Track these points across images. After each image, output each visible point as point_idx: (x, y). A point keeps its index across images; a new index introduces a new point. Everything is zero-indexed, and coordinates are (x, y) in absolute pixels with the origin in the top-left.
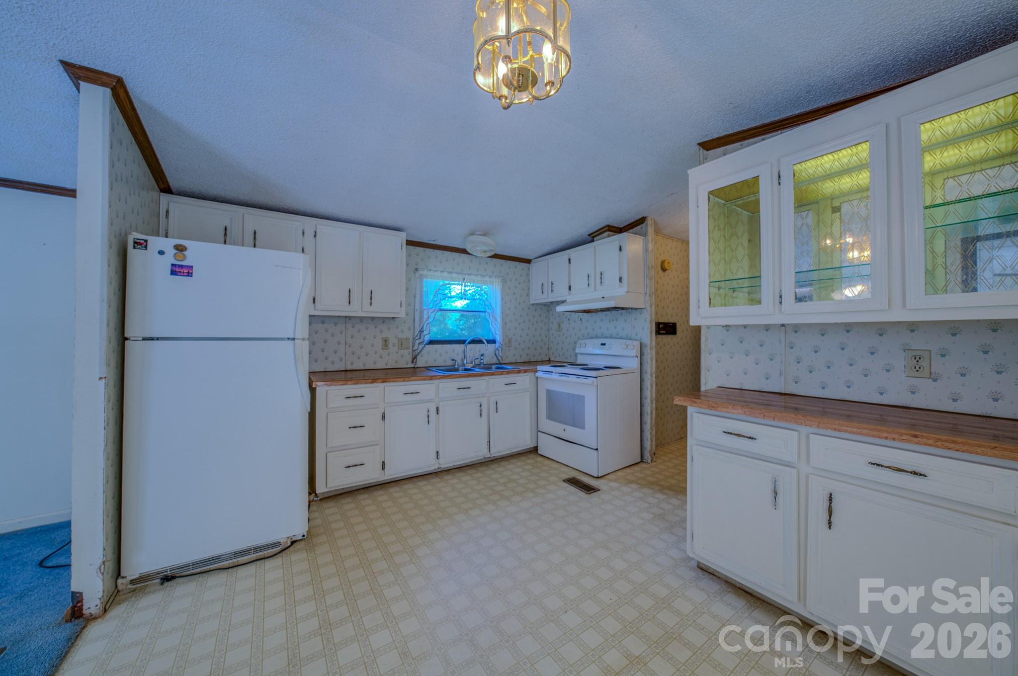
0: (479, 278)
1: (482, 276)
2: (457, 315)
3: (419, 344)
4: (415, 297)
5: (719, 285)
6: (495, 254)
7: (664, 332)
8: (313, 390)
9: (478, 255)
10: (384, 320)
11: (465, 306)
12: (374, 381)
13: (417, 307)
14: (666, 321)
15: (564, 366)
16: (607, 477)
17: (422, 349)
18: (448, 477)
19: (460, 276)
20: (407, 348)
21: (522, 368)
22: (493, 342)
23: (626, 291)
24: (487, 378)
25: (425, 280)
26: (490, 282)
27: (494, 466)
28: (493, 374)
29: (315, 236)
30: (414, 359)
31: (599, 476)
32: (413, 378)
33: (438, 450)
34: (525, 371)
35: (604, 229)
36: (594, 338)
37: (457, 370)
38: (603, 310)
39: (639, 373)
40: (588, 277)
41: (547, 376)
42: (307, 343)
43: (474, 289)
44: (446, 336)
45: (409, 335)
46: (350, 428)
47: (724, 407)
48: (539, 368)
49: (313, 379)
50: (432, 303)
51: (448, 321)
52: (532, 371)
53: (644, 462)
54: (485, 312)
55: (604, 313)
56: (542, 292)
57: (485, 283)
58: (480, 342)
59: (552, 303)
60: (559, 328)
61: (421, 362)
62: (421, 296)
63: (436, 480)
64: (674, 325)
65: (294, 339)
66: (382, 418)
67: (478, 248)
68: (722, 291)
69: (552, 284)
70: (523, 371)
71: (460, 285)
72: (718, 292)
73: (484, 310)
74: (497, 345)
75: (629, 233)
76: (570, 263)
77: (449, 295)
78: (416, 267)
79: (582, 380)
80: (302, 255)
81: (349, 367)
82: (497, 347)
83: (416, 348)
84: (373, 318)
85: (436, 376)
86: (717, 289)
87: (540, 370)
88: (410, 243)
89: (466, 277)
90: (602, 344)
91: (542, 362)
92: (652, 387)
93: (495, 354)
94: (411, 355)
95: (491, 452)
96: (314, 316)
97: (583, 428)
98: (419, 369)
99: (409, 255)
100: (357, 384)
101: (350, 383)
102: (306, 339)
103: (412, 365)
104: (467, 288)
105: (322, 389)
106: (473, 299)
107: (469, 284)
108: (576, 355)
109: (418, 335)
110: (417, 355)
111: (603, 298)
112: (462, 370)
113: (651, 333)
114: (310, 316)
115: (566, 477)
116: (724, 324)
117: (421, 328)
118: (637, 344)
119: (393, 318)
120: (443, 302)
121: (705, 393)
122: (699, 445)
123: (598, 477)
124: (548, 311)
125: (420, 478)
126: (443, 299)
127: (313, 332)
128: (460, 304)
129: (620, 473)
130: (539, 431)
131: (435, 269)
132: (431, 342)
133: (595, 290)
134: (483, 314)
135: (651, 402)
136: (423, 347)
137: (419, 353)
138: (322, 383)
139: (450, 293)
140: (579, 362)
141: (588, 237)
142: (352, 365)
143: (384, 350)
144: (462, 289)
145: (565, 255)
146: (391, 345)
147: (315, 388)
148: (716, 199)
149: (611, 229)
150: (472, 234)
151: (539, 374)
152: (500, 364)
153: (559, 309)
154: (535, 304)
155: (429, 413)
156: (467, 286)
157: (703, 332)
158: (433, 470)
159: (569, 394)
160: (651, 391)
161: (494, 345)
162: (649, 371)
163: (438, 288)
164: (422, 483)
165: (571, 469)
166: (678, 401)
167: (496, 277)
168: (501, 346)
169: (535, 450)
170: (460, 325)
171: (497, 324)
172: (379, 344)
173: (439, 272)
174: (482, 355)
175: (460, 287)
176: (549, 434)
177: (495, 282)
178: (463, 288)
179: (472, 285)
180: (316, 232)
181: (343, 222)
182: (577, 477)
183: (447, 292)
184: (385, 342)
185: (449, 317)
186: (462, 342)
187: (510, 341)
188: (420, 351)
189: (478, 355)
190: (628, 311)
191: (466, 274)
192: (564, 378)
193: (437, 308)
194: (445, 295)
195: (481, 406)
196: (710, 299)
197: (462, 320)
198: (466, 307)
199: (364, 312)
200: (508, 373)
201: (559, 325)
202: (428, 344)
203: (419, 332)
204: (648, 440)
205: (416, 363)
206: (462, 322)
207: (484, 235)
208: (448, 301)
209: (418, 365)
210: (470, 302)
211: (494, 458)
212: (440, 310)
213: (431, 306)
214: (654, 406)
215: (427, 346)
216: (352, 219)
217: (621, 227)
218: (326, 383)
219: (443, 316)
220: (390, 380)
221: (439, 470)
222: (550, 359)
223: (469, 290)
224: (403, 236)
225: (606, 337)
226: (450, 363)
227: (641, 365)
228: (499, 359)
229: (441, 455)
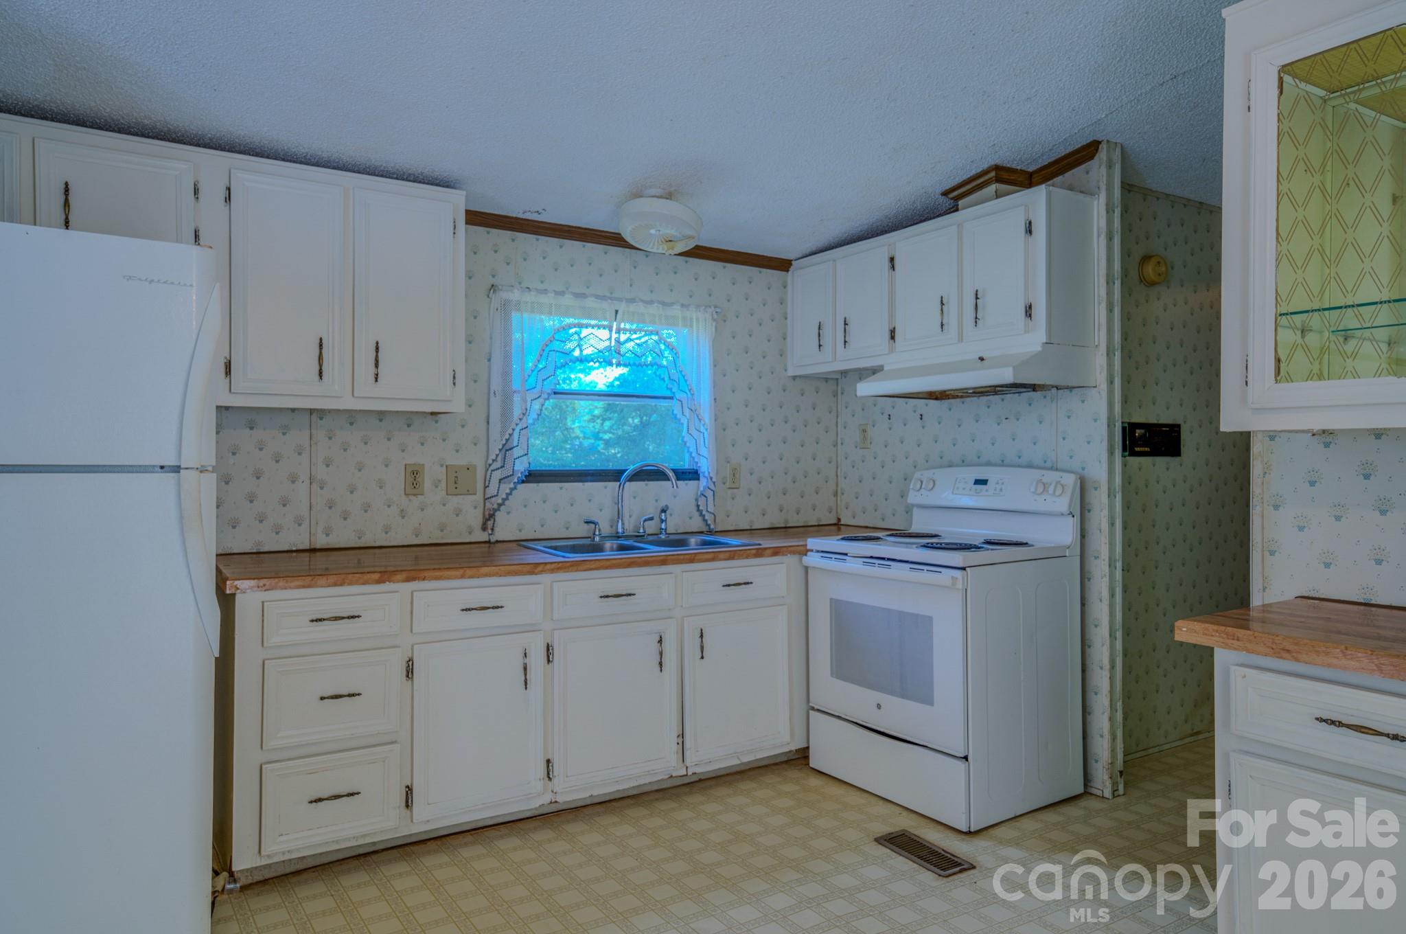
0: (654, 309)
1: (664, 304)
2: (598, 406)
3: (500, 480)
4: (489, 360)
5: (1303, 322)
6: (697, 247)
7: (1147, 449)
8: (226, 602)
9: (654, 250)
10: (410, 419)
11: (617, 383)
12: (385, 576)
13: (496, 384)
14: (1153, 420)
15: (878, 539)
16: (994, 832)
17: (508, 495)
18: (575, 827)
19: (605, 305)
20: (469, 493)
21: (767, 543)
22: (693, 475)
23: (1045, 341)
24: (677, 569)
25: (515, 317)
26: (684, 318)
27: (696, 798)
28: (692, 560)
29: (228, 199)
30: (488, 519)
31: (972, 830)
32: (485, 570)
33: (550, 757)
34: (776, 552)
35: (986, 178)
36: (958, 466)
37: (598, 548)
38: (980, 392)
39: (1078, 558)
40: (942, 304)
41: (832, 564)
42: (210, 480)
43: (639, 338)
44: (567, 460)
45: (475, 457)
46: (322, 698)
47: (1317, 652)
48: (812, 543)
49: (226, 572)
50: (535, 372)
51: (573, 422)
52: (794, 553)
53: (1091, 794)
54: (671, 398)
55: (984, 399)
56: (820, 346)
57: (671, 322)
58: (655, 475)
59: (844, 373)
60: (865, 438)
61: (505, 529)
62: (507, 357)
63: (542, 835)
64: (1175, 429)
65: (177, 469)
66: (405, 673)
67: (653, 231)
68: (1311, 338)
69: (846, 324)
70: (768, 552)
71: (604, 327)
72: (1300, 341)
73: (668, 394)
74: (703, 482)
75: (1053, 185)
76: (893, 267)
77: (577, 353)
78: (493, 281)
79: (925, 576)
80: (195, 249)
81: (321, 541)
82: (702, 489)
83: (492, 490)
84: (381, 415)
85: (546, 564)
86: (1299, 333)
87: (814, 548)
88: (475, 218)
89: (622, 307)
90: (978, 482)
91: (820, 529)
92: (1112, 595)
93: (698, 506)
94: (480, 509)
95: (688, 762)
96: (227, 408)
97: (928, 700)
98: (499, 545)
99: (473, 251)
100: (341, 585)
101: (322, 581)
102: (210, 469)
103: (484, 537)
104: (623, 337)
105: (249, 596)
106: (637, 365)
107: (628, 326)
108: (909, 510)
109: (499, 458)
110: (495, 510)
111: (982, 359)
112: (612, 550)
113: (1111, 453)
114: (217, 407)
115: (884, 829)
116: (1317, 427)
117: (507, 440)
118: (1070, 480)
119: (432, 414)
120: (561, 374)
121: (1264, 611)
122: (1247, 753)
123: (969, 833)
124: (835, 395)
125: (503, 830)
126: (563, 366)
127: (226, 451)
128: (603, 377)
129: (1029, 824)
130: (813, 709)
131: (541, 287)
132: (533, 476)
133: (961, 339)
134: (664, 403)
135: (1110, 636)
136: (512, 490)
137: (500, 505)
138: (252, 583)
139: (581, 351)
140: (915, 529)
141: (942, 199)
142: (327, 535)
143: (411, 497)
144: (610, 339)
145: (878, 248)
146: (427, 484)
147: (234, 595)
148: (1302, 85)
149: (1005, 175)
150: (638, 195)
151: (812, 560)
152: (710, 532)
153: (866, 388)
154: (800, 377)
155: (527, 661)
156: (625, 330)
157: (1256, 448)
158: (536, 809)
159: (889, 611)
160: (1112, 606)
161: (692, 483)
162: (1105, 553)
163: (547, 337)
164: (508, 843)
165: (898, 810)
166: (1187, 632)
167: (698, 307)
168: (712, 486)
169: (801, 757)
170: (605, 432)
171: (702, 429)
172: (396, 480)
173: (551, 295)
174: (664, 511)
175: (604, 334)
176: (839, 717)
177: (698, 320)
178: (614, 336)
179: (634, 327)
180: (229, 189)
181: (301, 163)
182: (912, 831)
183: (570, 346)
184: (414, 476)
185: (574, 410)
186: (615, 475)
187: (735, 472)
188: (504, 500)
189: (652, 510)
190: (1048, 393)
191: (620, 300)
192: (877, 570)
193: (548, 386)
194: (567, 353)
195: (660, 641)
196: (1278, 361)
197: (610, 419)
198: (619, 386)
199: (357, 397)
200: (732, 556)
201: (864, 431)
202: (523, 482)
203: (500, 450)
204: (1102, 736)
205: (492, 529)
206: (607, 424)
207: (669, 196)
208: (572, 370)
209: (500, 535)
210: (630, 373)
211: (695, 778)
212: (555, 393)
213: (532, 381)
214: (1119, 645)
215: (521, 487)
216: (325, 155)
217: (1031, 169)
218: (262, 582)
219: (561, 409)
220: (426, 574)
221: (554, 808)
222: (839, 520)
223: (629, 340)
224: (456, 202)
225: (988, 464)
226: (581, 530)
227: (1083, 536)
228: (705, 521)
229: (557, 769)
